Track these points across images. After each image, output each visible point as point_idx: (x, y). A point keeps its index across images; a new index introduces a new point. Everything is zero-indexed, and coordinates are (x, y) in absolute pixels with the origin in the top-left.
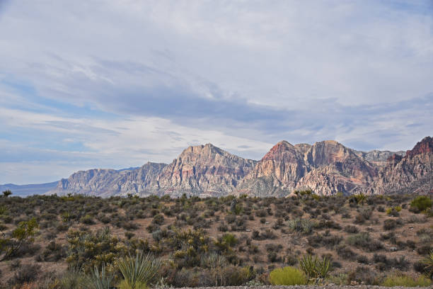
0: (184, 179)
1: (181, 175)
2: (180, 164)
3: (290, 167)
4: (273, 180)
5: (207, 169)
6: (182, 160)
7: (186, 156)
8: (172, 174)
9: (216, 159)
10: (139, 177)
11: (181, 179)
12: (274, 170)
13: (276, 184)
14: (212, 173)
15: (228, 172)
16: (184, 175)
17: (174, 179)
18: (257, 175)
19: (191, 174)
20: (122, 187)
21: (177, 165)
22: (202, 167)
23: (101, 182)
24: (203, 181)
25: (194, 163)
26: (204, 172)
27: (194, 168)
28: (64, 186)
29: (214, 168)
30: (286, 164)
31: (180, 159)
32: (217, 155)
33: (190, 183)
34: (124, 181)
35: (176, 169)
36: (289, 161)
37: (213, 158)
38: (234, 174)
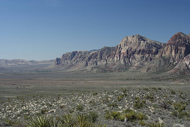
0: (121, 58)
1: (120, 55)
2: (120, 48)
3: (181, 50)
4: (170, 58)
5: (135, 51)
6: (122, 45)
7: (123, 43)
8: (115, 54)
9: (141, 44)
10: (99, 56)
11: (120, 58)
12: (171, 52)
13: (171, 61)
14: (138, 53)
15: (148, 53)
16: (122, 56)
17: (115, 58)
18: (162, 55)
19: (126, 55)
20: (89, 63)
21: (118, 49)
22: (132, 50)
23: (78, 59)
24: (132, 59)
25: (128, 47)
26: (133, 53)
27: (127, 51)
28: (58, 62)
29: (140, 50)
30: (179, 48)
31: (120, 45)
32: (142, 42)
33: (124, 61)
34: (90, 59)
35: (117, 51)
36: (180, 46)
37: (140, 43)
38: (152, 54)
